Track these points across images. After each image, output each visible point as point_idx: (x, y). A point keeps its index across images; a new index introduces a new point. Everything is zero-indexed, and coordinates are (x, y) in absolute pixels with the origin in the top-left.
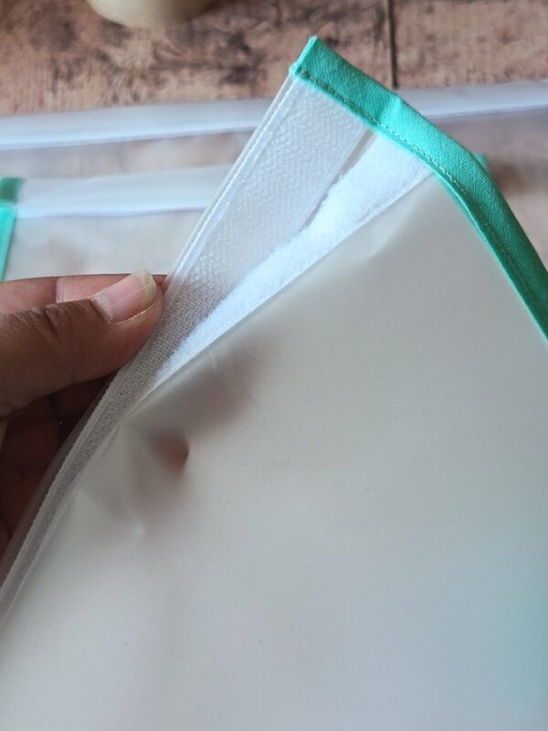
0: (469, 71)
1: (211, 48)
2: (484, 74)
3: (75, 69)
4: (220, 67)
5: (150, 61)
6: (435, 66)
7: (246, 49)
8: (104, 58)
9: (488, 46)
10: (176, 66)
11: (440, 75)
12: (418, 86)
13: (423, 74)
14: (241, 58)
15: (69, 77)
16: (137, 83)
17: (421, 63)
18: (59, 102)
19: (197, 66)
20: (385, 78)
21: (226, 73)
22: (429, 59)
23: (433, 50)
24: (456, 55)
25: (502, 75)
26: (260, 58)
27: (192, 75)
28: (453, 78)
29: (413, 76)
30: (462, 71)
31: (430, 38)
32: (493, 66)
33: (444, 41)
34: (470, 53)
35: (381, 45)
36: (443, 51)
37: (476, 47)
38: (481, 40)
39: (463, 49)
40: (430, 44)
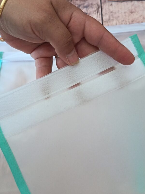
0: (122, 21)
2: (126, 22)
6: (113, 20)
9: (127, 14)
11: (114, 22)
12: (109, 25)
13: (110, 22)
17: (109, 19)
22: (111, 18)
23: (112, 15)
24: (119, 17)
25: (131, 22)
28: (118, 23)
29: (107, 22)
30: (120, 21)
31: (111, 12)
32: (128, 20)
33: (115, 13)
34: (122, 16)
35: (99, 14)
36: (115, 16)
37: (124, 14)
38: (125, 13)
39: (120, 15)
40: (112, 14)
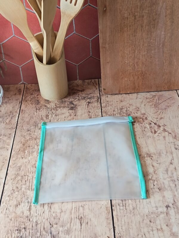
1: (66, 104)
3: (40, 108)
4: (68, 107)
5: (55, 106)
6: (109, 106)
7: (73, 104)
8: (46, 106)
9: (118, 103)
10: (60, 107)
14: (72, 105)
15: (39, 109)
16: (53, 110)
17: (106, 106)
18: (37, 114)
19: (64, 107)
20: (100, 108)
21: (70, 108)
22: (107, 105)
24: (113, 104)
26: (76, 105)
27: (63, 108)
29: (105, 108)
30: (114, 107)
31: (107, 101)
32: (119, 106)
33: (110, 102)
34: (115, 104)
35: (98, 103)
36: (110, 103)
37: (116, 103)
38: (117, 101)
39: (114, 103)
40: (108, 102)
